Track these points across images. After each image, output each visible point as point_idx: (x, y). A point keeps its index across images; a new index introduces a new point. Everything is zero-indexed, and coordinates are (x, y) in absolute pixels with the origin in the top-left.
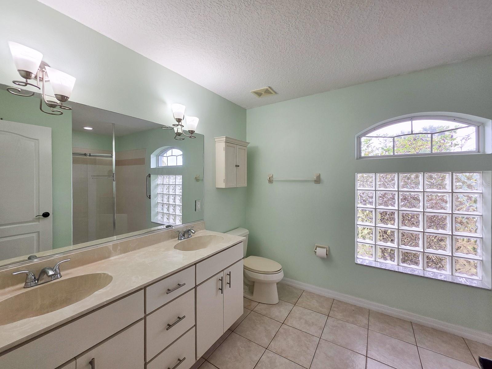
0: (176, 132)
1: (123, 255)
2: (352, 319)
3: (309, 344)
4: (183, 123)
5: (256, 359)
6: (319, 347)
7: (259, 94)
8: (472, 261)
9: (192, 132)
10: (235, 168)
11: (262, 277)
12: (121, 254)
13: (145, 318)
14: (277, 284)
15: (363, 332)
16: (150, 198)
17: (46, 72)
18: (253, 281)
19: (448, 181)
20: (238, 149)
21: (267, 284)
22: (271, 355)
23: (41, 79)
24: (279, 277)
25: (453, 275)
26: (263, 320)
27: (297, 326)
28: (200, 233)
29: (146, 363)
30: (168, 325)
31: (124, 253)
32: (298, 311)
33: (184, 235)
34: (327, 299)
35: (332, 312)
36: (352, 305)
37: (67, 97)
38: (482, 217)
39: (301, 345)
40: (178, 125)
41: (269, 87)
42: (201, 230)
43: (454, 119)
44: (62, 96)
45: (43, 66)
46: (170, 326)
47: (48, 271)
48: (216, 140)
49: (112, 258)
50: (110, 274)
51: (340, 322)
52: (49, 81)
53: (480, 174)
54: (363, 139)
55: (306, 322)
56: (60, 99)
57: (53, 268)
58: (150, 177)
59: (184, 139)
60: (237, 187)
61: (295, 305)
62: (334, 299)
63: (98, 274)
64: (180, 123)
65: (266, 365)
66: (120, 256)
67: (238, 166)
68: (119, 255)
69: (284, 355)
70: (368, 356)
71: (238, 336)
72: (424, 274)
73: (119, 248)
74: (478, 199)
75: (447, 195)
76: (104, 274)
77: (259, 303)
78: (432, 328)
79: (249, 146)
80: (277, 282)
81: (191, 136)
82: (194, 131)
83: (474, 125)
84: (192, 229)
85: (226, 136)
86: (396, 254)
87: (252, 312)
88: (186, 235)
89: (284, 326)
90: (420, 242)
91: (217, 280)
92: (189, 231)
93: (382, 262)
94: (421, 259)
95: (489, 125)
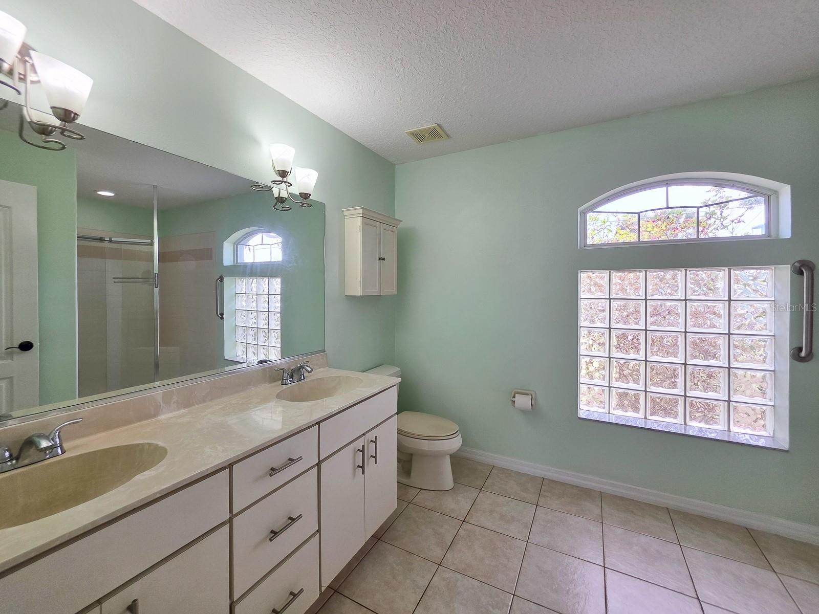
0: (276, 195)
1: (182, 411)
2: (576, 508)
3: (510, 553)
4: (289, 178)
5: (424, 583)
6: (526, 557)
7: (419, 136)
8: (758, 407)
9: (305, 196)
10: (378, 262)
11: (425, 446)
12: (178, 409)
13: (230, 521)
14: (452, 456)
15: (595, 528)
16: (222, 318)
17: (33, 65)
18: (411, 453)
19: (721, 284)
20: (382, 230)
21: (436, 456)
22: (448, 574)
23: (22, 77)
24: (455, 444)
25: (730, 431)
26: (430, 517)
27: (488, 525)
28: (320, 373)
29: (233, 602)
30: (272, 532)
31: (185, 407)
32: (486, 500)
33: (292, 376)
34: (533, 478)
35: (542, 499)
36: (573, 486)
37: (75, 114)
38: (775, 339)
39: (498, 556)
40: (282, 182)
41: (438, 124)
42: (320, 368)
43: (733, 185)
44: (66, 110)
45: (25, 51)
46: (274, 534)
47: (39, 442)
48: (345, 213)
49: (162, 417)
50: (161, 444)
51: (557, 514)
52: (39, 82)
53: (771, 271)
54: (590, 215)
55: (502, 517)
56: (62, 117)
57: (49, 435)
58: (222, 281)
59: (291, 208)
60: (381, 295)
61: (481, 490)
62: (544, 478)
63: (138, 445)
64: (285, 179)
65: (441, 592)
66: (177, 413)
67: (384, 259)
68: (175, 411)
69: (469, 574)
70: (607, 565)
72: (685, 430)
73: (175, 398)
74: (768, 311)
75: (721, 305)
76: (150, 444)
77: (421, 489)
78: (701, 517)
79: (401, 226)
80: (451, 453)
81: (304, 204)
82: (310, 195)
83: (763, 195)
84: (307, 366)
85: (363, 208)
86: (642, 401)
87: (410, 505)
88: (295, 376)
89: (466, 526)
90: (680, 381)
91: (355, 450)
92: (300, 369)
93: (620, 415)
94: (680, 407)
95: (785, 193)
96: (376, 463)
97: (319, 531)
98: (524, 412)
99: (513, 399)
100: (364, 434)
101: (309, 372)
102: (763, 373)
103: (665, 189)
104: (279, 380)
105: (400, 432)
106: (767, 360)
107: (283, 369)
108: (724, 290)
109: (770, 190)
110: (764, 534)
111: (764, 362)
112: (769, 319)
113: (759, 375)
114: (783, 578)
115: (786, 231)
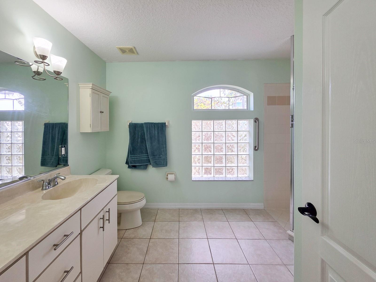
2: (194, 218)
3: (173, 246)
4: (48, 61)
5: (137, 276)
6: (180, 246)
7: (123, 51)
9: (58, 73)
10: (100, 114)
15: (201, 224)
19: (235, 126)
20: (102, 97)
22: (148, 267)
24: (143, 203)
25: (238, 177)
26: (134, 242)
27: (161, 236)
32: (158, 225)
33: (50, 183)
34: (175, 210)
35: (180, 218)
36: (191, 209)
38: (249, 144)
39: (168, 249)
40: (42, 62)
41: (134, 47)
42: (66, 176)
43: (238, 91)
48: (81, 86)
51: (188, 222)
54: (195, 97)
55: (166, 231)
59: (45, 79)
60: (101, 132)
61: (155, 221)
62: (179, 209)
64: (45, 61)
65: (147, 277)
67: (103, 112)
69: (158, 262)
70: (208, 238)
71: (115, 265)
74: (247, 134)
75: (235, 133)
77: (126, 229)
79: (111, 95)
80: (140, 208)
81: (57, 77)
82: (61, 73)
83: (246, 95)
84: (60, 176)
85: (92, 84)
86: (212, 171)
87: (122, 239)
88: (52, 184)
89: (152, 240)
90: (224, 161)
91: (98, 219)
92: (55, 178)
93: (206, 177)
94: (224, 171)
95: (252, 95)
96: (109, 223)
97: (81, 272)
98: (171, 182)
99: (167, 177)
100: (103, 209)
101: (63, 180)
102: (246, 155)
103: (219, 90)
104: (40, 187)
105: (119, 204)
106: (247, 151)
107: (43, 180)
108: (236, 128)
109: (248, 94)
110: (248, 210)
111: (246, 152)
112: (247, 138)
113: (245, 156)
114: (255, 222)
115: (252, 108)
